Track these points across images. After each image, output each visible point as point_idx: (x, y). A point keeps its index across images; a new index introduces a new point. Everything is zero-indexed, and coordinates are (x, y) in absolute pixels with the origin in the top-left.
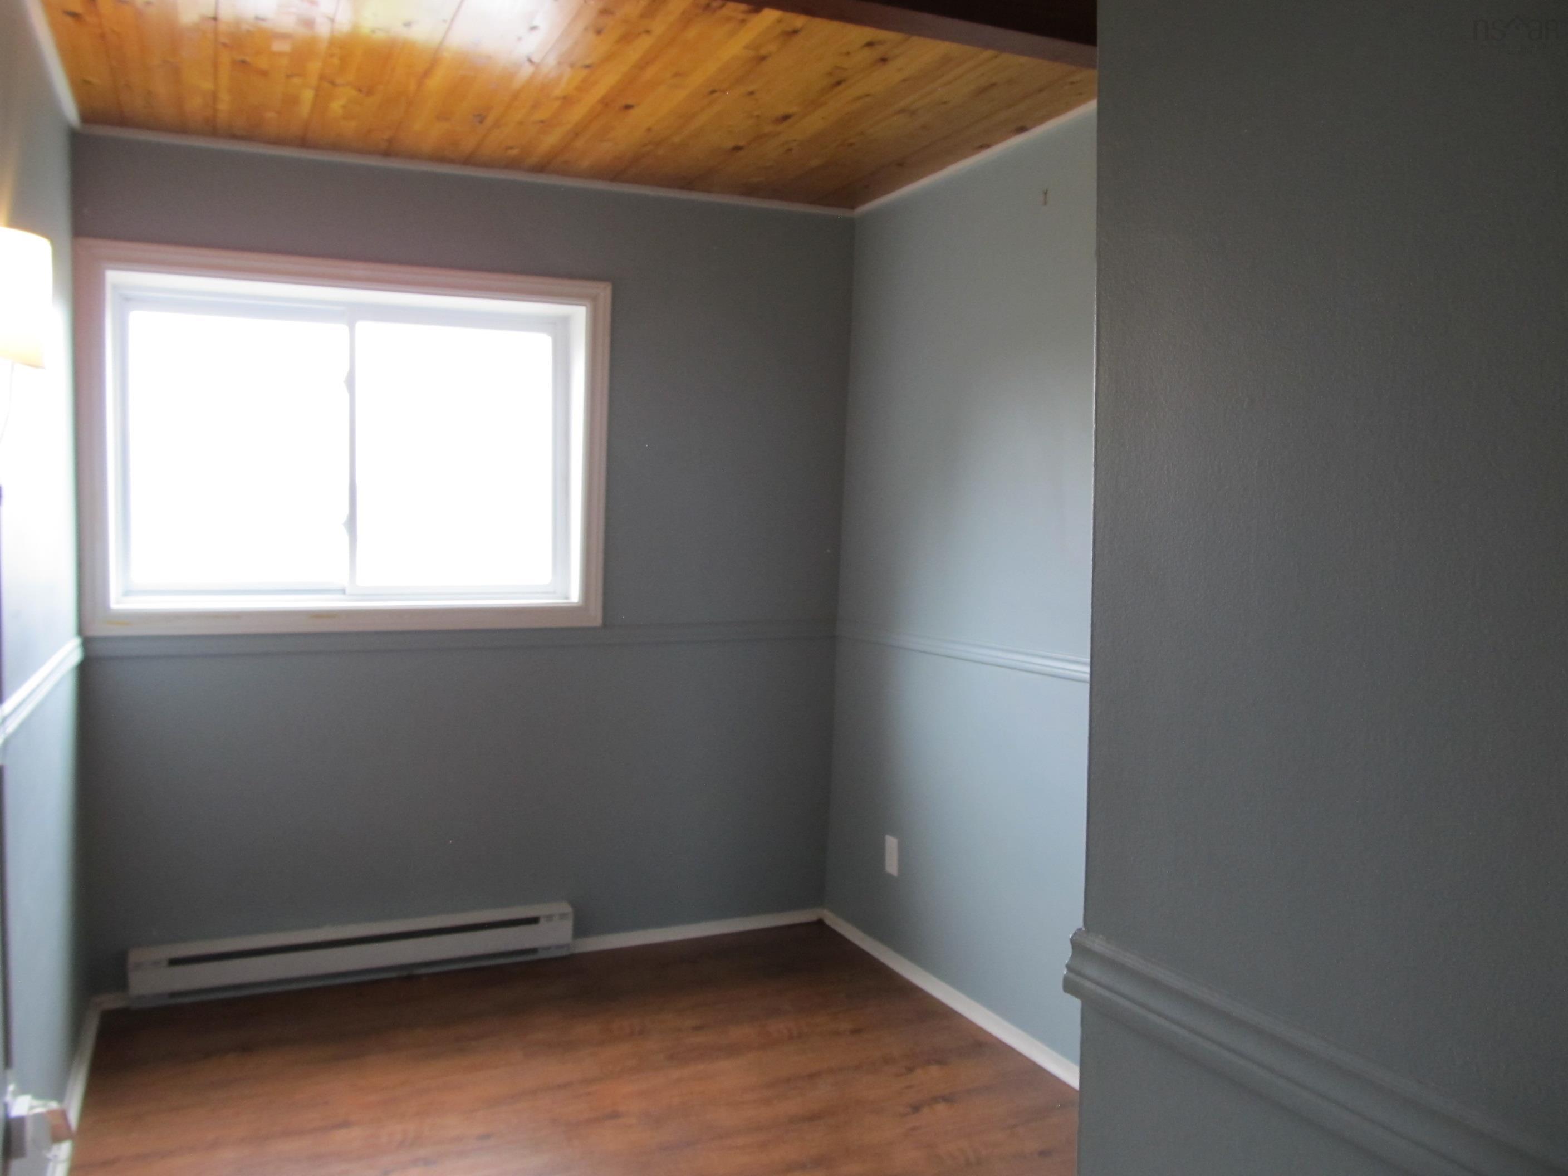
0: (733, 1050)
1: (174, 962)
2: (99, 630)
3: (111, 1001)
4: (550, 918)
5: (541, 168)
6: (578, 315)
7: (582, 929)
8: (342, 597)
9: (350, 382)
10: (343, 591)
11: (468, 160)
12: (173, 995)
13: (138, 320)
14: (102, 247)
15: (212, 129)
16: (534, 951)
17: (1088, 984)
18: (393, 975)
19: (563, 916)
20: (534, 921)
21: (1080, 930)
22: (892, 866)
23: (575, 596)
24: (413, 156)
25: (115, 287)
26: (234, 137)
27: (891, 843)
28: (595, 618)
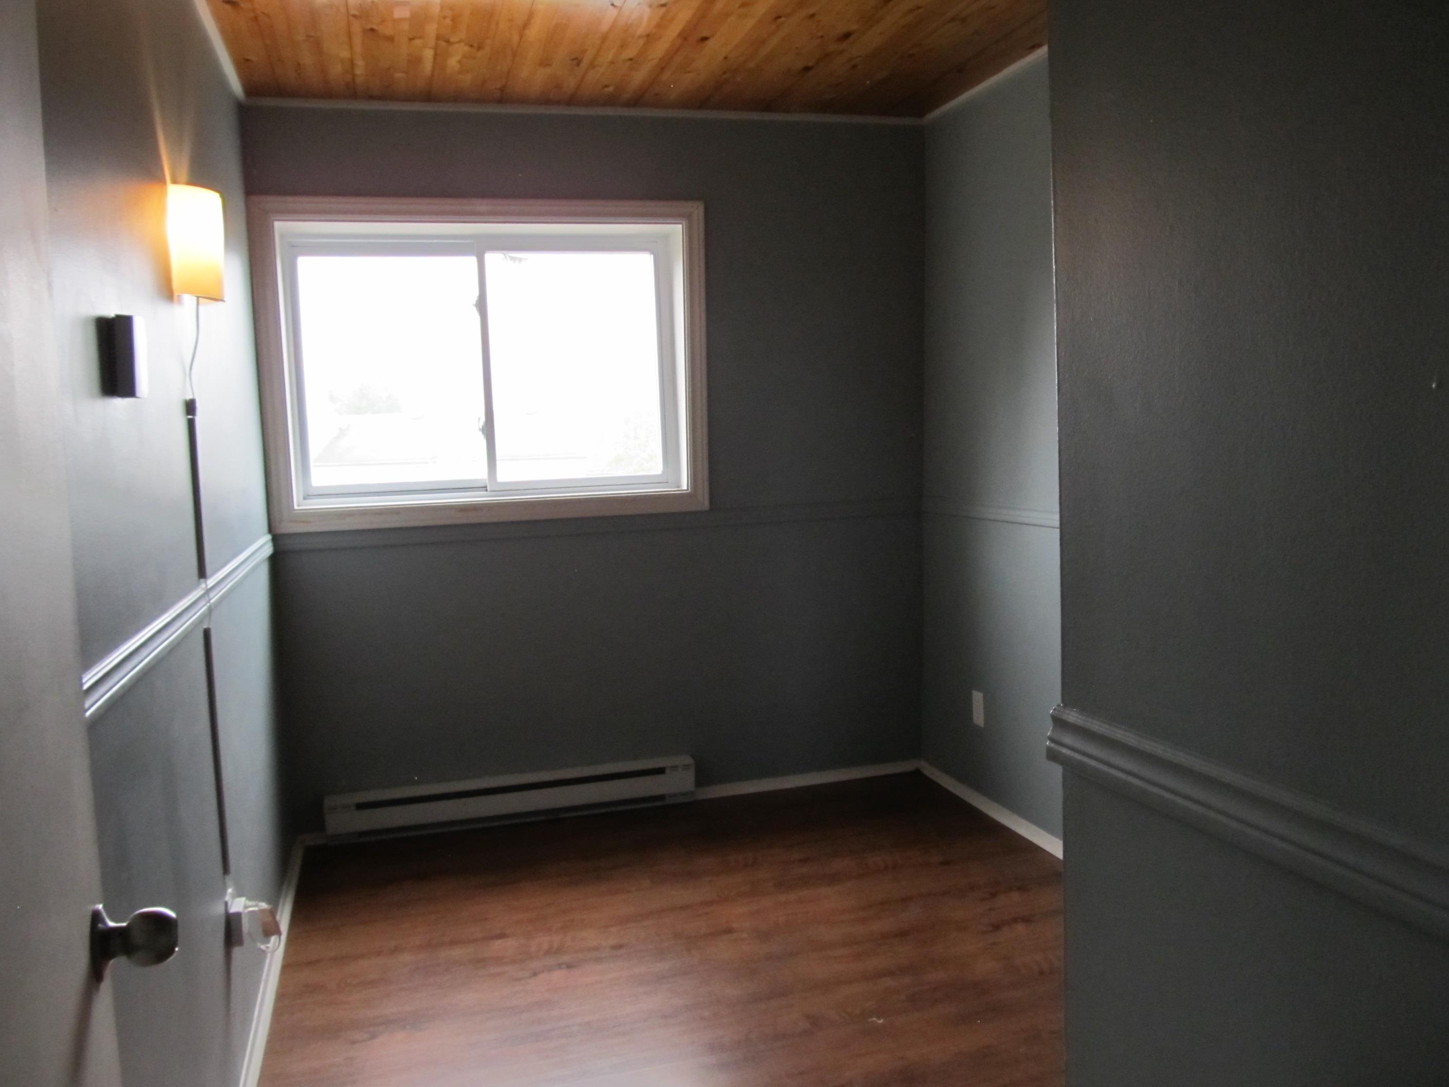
0: (833, 879)
1: (361, 806)
2: (287, 527)
3: (312, 839)
4: (674, 768)
5: (636, 101)
6: (675, 232)
7: (703, 777)
8: (485, 493)
9: (482, 305)
10: (485, 488)
11: (571, 101)
12: (362, 834)
13: (306, 265)
14: (271, 202)
15: (352, 92)
16: (662, 797)
17: (1064, 751)
18: (543, 818)
19: (686, 767)
20: (660, 771)
21: (1059, 705)
22: (979, 718)
23: (685, 485)
24: (523, 101)
25: (282, 236)
26: (371, 98)
27: (978, 698)
28: (704, 503)
